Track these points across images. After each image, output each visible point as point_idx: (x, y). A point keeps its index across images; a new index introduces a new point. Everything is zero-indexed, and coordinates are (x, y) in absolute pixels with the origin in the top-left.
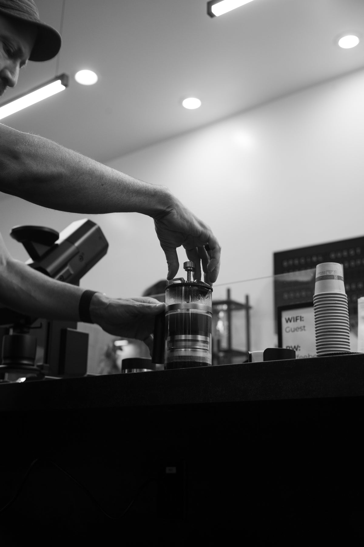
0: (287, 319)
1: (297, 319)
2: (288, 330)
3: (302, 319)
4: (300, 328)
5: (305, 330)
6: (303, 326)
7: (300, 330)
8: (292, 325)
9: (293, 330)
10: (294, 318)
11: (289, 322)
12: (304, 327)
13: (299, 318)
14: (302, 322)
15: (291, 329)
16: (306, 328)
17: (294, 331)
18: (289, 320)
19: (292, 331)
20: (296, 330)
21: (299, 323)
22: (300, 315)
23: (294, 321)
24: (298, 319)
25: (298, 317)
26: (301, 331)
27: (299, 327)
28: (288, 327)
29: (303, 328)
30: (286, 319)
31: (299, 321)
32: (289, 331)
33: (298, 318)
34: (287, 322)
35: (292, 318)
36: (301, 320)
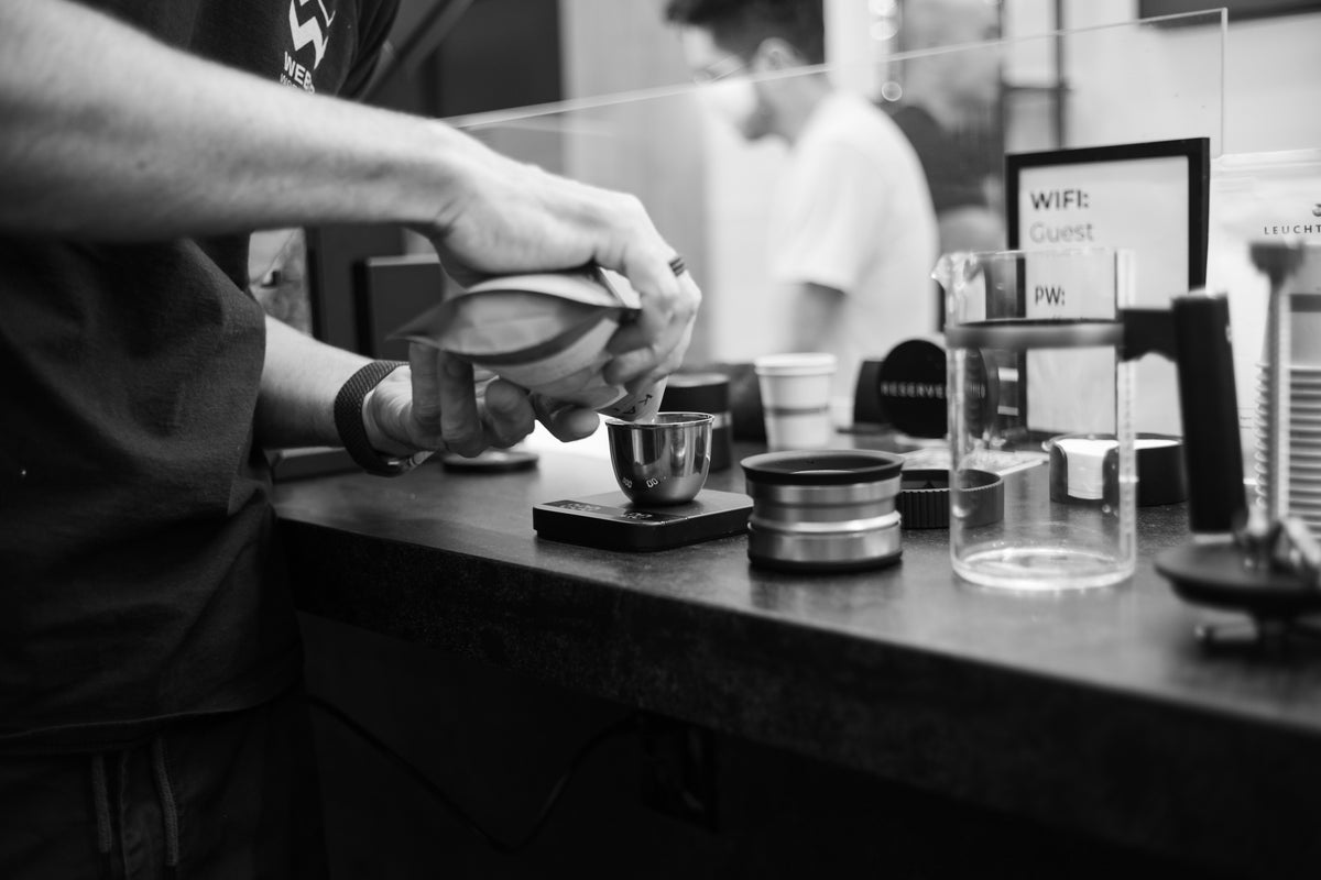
0: (1037, 197)
1: (1066, 200)
2: (1038, 232)
3: (1083, 201)
4: (1078, 230)
5: (1091, 238)
6: (1084, 224)
7: (1076, 236)
8: (1052, 217)
9: (1054, 234)
10: (1058, 194)
11: (1042, 206)
12: (1089, 227)
13: (1074, 196)
14: (1083, 210)
15: (1049, 232)
16: (1094, 232)
17: (1057, 238)
18: (1041, 201)
19: (1051, 240)
20: (1064, 234)
21: (1073, 215)
22: (1075, 187)
23: (1058, 205)
24: (1071, 200)
25: (1072, 192)
26: (1079, 240)
27: (1074, 226)
28: (1040, 225)
29: (1085, 231)
30: (1033, 196)
31: (1073, 206)
32: (1042, 237)
33: (1069, 196)
34: (1037, 206)
35: (1051, 194)
36: (1079, 204)
